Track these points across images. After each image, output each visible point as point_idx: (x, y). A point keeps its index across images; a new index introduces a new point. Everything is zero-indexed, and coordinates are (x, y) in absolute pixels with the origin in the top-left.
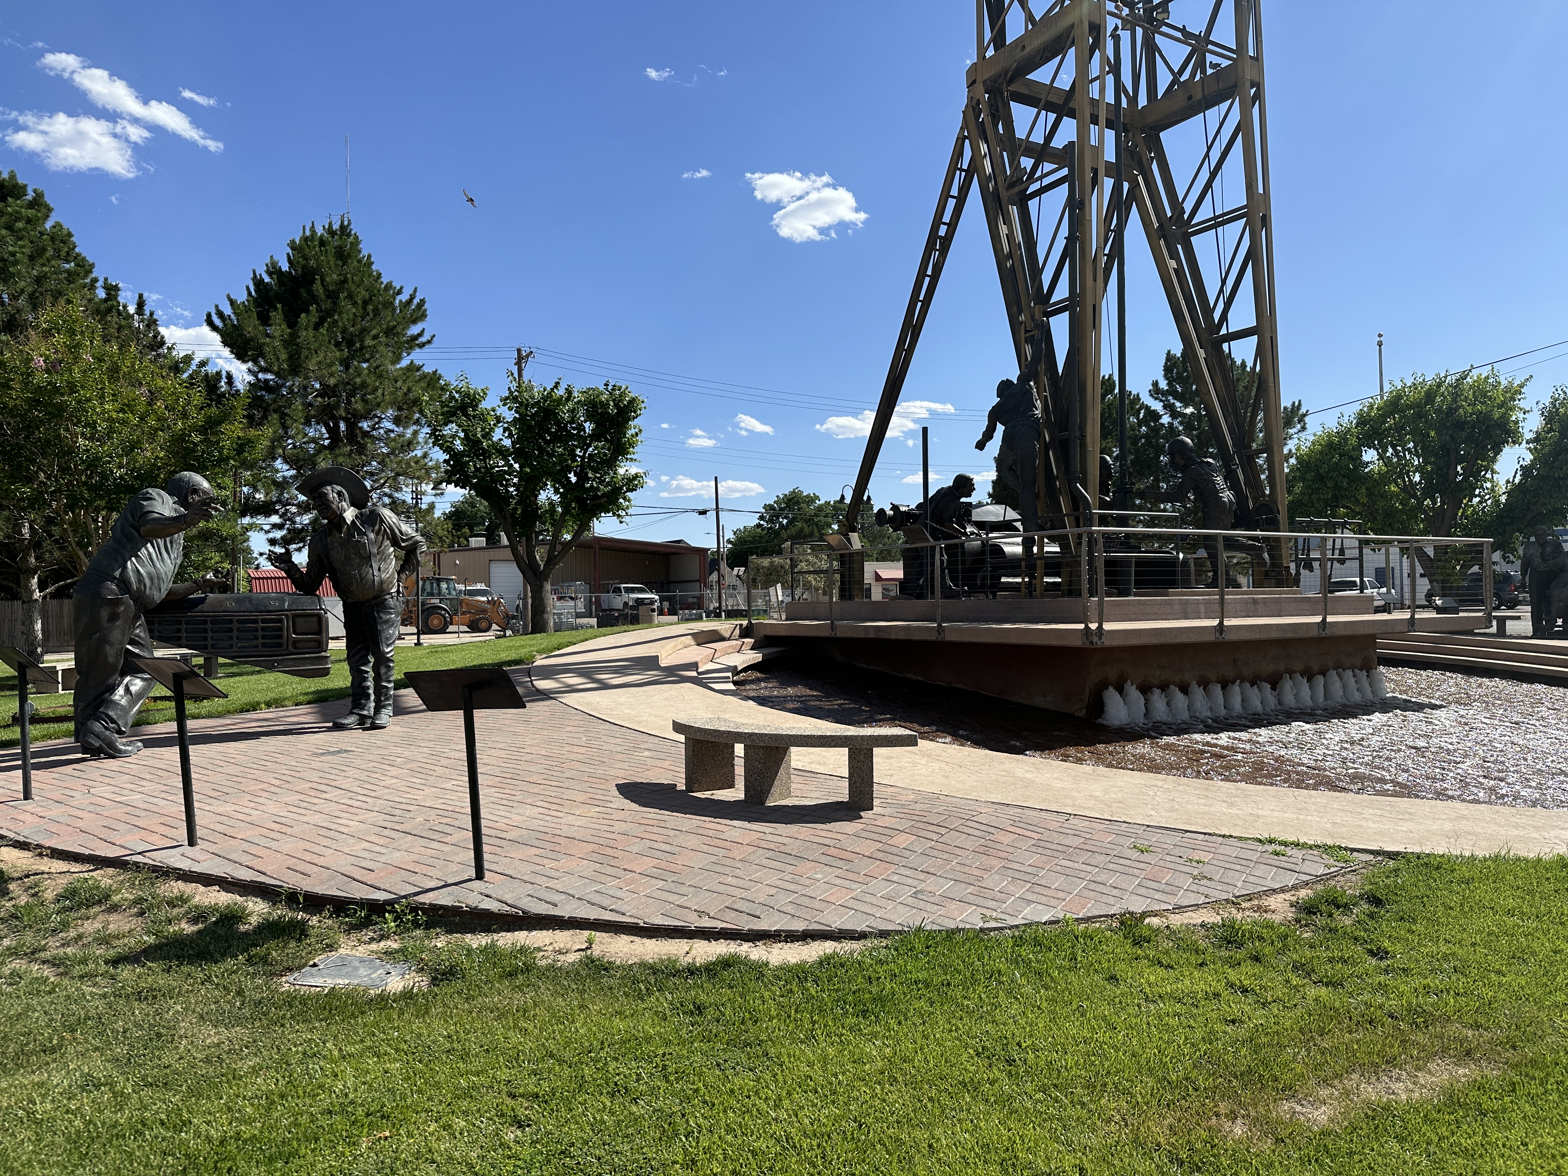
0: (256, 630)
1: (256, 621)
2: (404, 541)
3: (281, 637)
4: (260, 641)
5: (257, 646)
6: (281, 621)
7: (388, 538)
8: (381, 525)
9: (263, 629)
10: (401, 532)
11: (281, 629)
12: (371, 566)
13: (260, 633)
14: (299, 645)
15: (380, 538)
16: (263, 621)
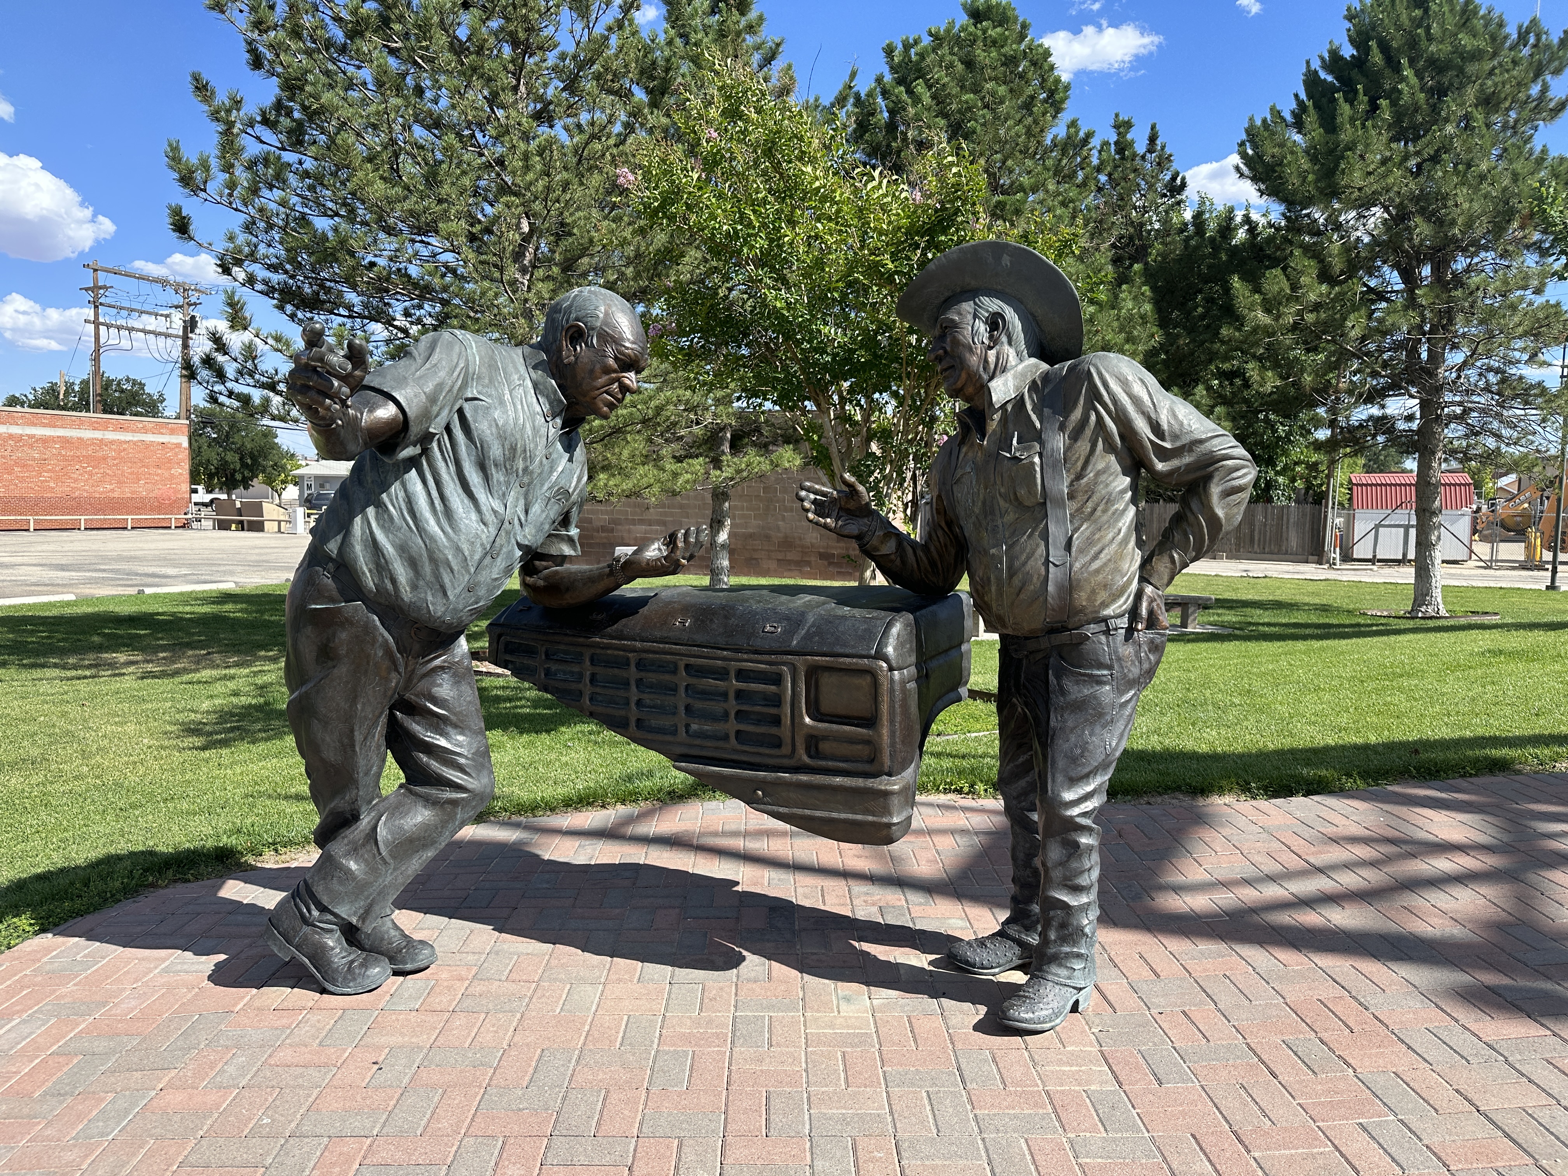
0: (725, 695)
1: (722, 674)
2: (1164, 454)
3: (777, 721)
4: (732, 726)
5: (726, 738)
6: (777, 680)
7: (1110, 447)
8: (1090, 407)
9: (739, 694)
10: (1156, 428)
11: (776, 701)
12: (1045, 536)
13: (733, 706)
14: (824, 746)
15: (1083, 446)
16: (742, 675)
